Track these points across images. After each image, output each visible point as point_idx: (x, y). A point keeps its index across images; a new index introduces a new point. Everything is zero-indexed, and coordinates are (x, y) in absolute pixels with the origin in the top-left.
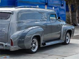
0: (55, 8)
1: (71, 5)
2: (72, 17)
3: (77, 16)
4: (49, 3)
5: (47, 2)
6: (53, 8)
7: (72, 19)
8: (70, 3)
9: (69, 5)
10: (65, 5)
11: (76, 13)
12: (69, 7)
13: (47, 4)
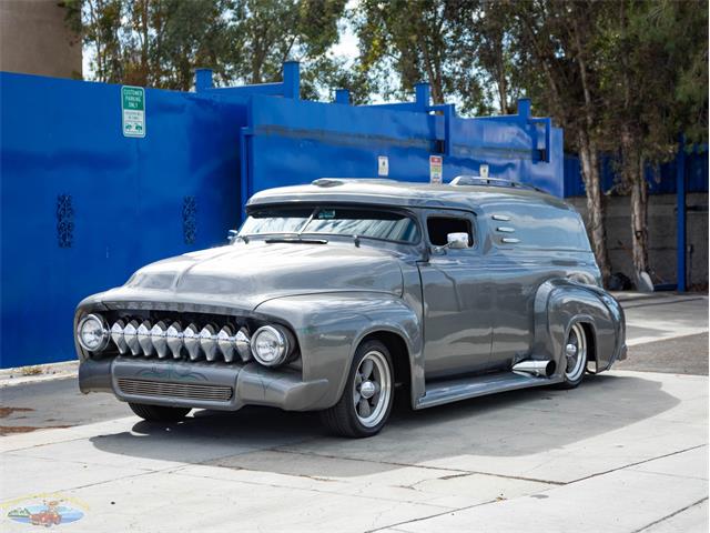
0: (494, 170)
1: (598, 153)
2: (605, 234)
3: (637, 225)
4: (454, 137)
5: (441, 137)
6: (484, 170)
7: (605, 243)
8: (592, 143)
9: (584, 155)
10: (557, 154)
11: (629, 203)
12: (586, 168)
13: (440, 147)
